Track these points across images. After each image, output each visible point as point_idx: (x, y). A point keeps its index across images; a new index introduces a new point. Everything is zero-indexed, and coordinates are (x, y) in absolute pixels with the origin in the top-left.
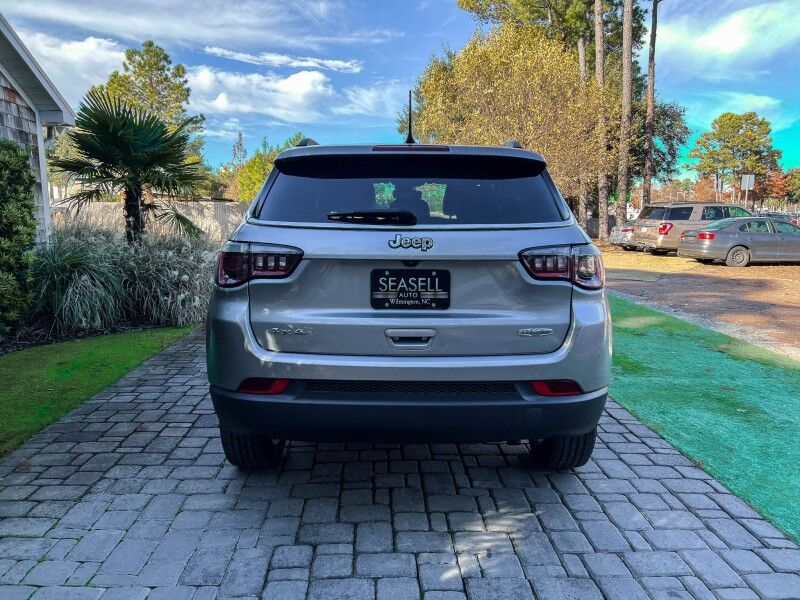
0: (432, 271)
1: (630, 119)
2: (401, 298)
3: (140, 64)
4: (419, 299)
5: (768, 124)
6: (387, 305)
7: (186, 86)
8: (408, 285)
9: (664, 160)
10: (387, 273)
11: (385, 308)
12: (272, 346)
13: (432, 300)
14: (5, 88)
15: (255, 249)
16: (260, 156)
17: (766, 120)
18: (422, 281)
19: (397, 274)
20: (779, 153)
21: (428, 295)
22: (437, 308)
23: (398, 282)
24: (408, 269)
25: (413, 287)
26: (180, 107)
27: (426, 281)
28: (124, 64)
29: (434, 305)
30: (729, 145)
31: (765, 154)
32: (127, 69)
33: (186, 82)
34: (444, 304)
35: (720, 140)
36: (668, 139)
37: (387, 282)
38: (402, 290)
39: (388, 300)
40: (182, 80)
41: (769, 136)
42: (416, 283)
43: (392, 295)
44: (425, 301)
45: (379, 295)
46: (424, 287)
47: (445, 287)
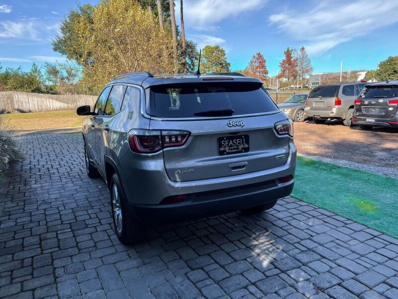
0: (243, 135)
1: (177, 48)
2: (231, 150)
4: (238, 149)
5: (224, 51)
6: (225, 153)
8: (233, 143)
9: (190, 67)
10: (225, 138)
11: (225, 155)
12: (178, 180)
13: (243, 149)
15: (164, 133)
17: (223, 49)
18: (239, 141)
19: (229, 138)
20: (229, 64)
21: (241, 147)
22: (244, 152)
23: (229, 142)
24: (233, 136)
25: (235, 144)
27: (240, 141)
29: (243, 151)
30: (210, 60)
31: (224, 65)
34: (247, 150)
35: (206, 58)
36: (191, 58)
37: (225, 143)
38: (231, 145)
39: (225, 151)
41: (225, 57)
42: (236, 141)
43: (227, 148)
44: (240, 150)
45: (222, 149)
46: (239, 143)
47: (247, 142)
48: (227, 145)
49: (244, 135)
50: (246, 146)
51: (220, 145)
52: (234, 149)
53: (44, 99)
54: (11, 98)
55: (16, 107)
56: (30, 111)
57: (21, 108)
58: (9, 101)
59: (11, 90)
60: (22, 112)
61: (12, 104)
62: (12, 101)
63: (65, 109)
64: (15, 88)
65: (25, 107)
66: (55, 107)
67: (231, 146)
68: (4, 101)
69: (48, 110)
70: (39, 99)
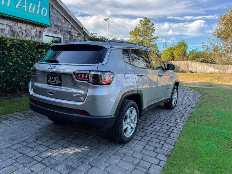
3: (142, 24)
4: (55, 83)
6: (50, 84)
7: (154, 29)
10: (50, 75)
12: (33, 91)
14: (78, 34)
16: (170, 47)
19: (52, 76)
21: (57, 82)
26: (151, 35)
27: (57, 78)
28: (139, 24)
29: (58, 85)
32: (139, 26)
33: (154, 27)
34: (60, 85)
40: (153, 27)
42: (55, 78)
43: (51, 81)
44: (56, 84)
45: (49, 81)
46: (56, 80)
47: (60, 80)
48: (51, 79)
49: (59, 76)
50: (60, 82)
51: (48, 79)
52: (54, 82)
53: (205, 66)
54: (188, 65)
55: (190, 70)
56: (196, 73)
57: (192, 70)
58: (187, 66)
59: (189, 60)
60: (192, 72)
61: (188, 68)
62: (188, 66)
63: (217, 73)
64: (192, 60)
65: (194, 70)
66: (211, 71)
67: (53, 80)
68: (184, 66)
69: (206, 73)
70: (203, 66)
